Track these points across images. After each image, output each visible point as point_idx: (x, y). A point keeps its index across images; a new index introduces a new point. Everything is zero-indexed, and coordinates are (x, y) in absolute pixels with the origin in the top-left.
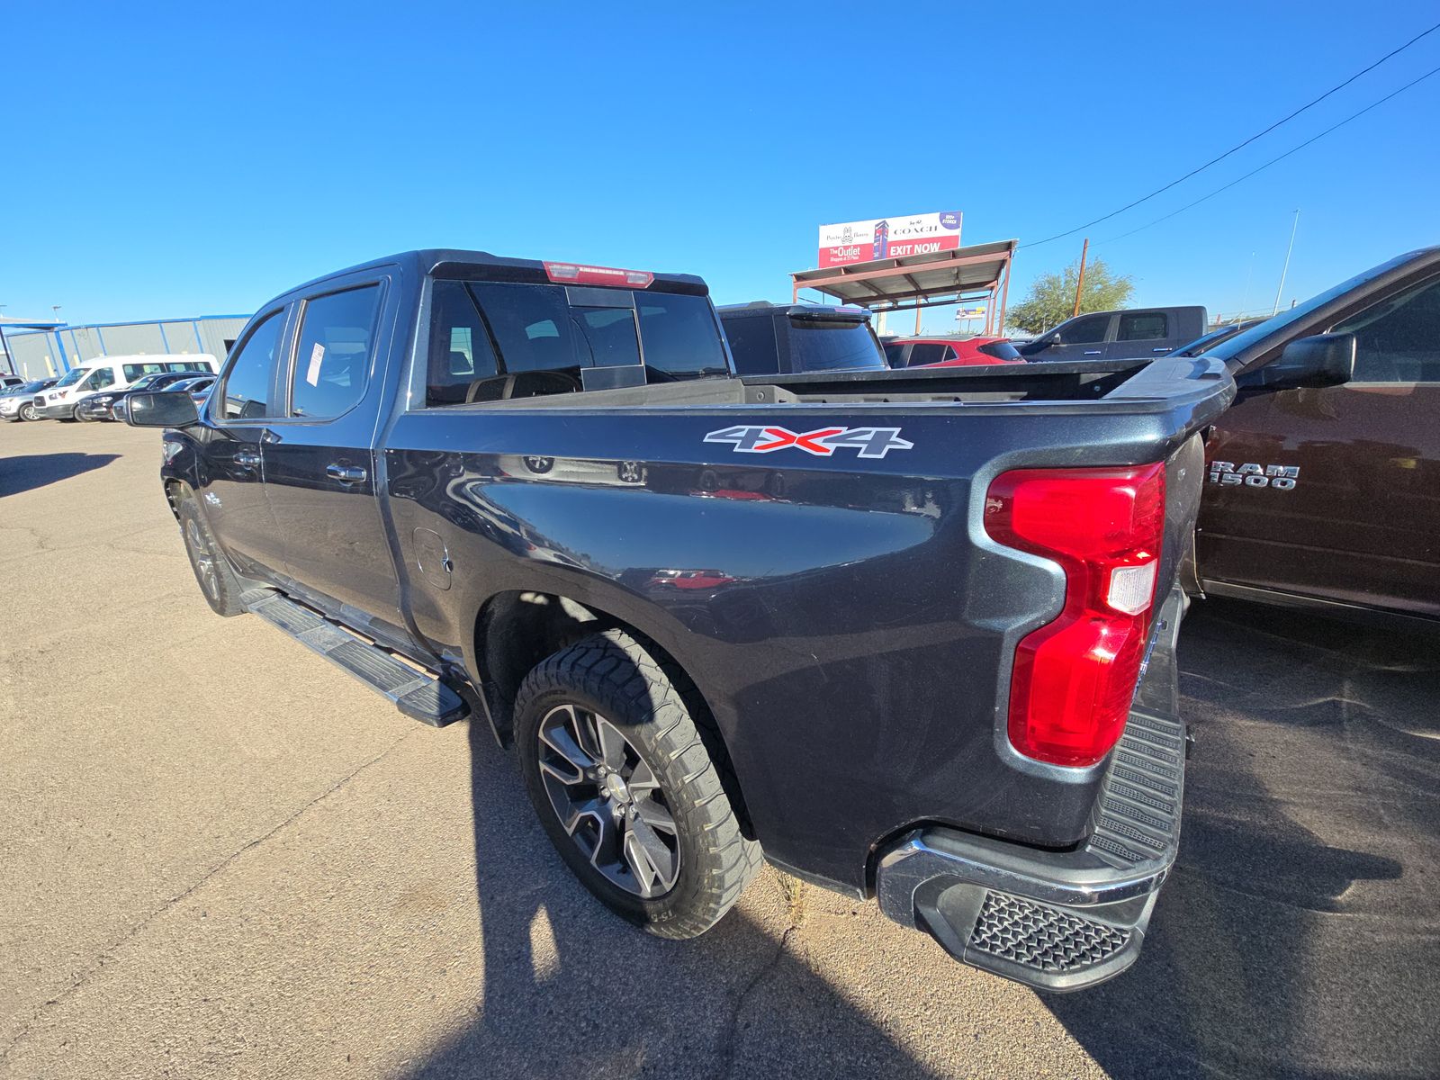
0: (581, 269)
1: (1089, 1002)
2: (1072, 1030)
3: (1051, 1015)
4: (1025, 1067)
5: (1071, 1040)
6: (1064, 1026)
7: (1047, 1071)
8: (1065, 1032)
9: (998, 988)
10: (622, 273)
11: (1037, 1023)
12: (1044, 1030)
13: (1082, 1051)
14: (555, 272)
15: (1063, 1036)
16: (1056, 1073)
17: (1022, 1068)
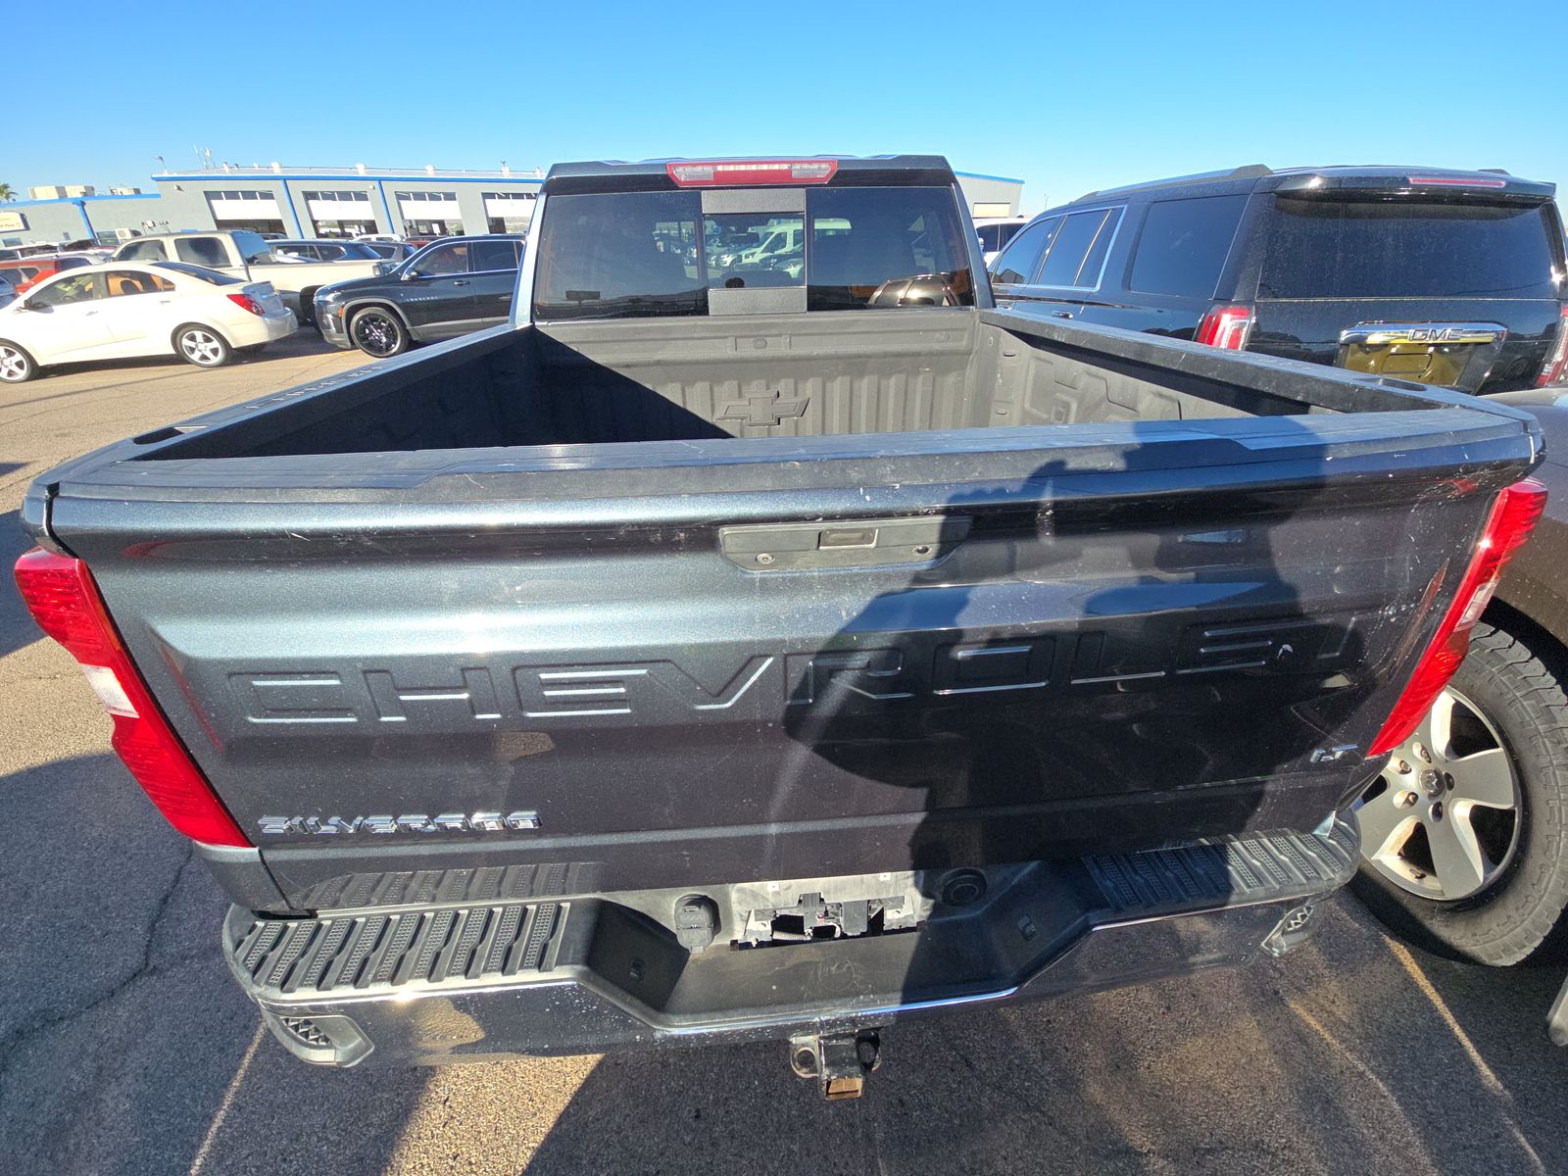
0: (720, 168)
1: (584, 1162)
2: (542, 1151)
3: (551, 1126)
4: (481, 1118)
5: (528, 1154)
6: (543, 1142)
7: (485, 1140)
8: (536, 1145)
9: (559, 1064)
10: (785, 167)
11: (535, 1114)
12: (531, 1124)
13: (520, 1169)
14: (682, 174)
15: (531, 1145)
16: (486, 1149)
17: (479, 1116)
